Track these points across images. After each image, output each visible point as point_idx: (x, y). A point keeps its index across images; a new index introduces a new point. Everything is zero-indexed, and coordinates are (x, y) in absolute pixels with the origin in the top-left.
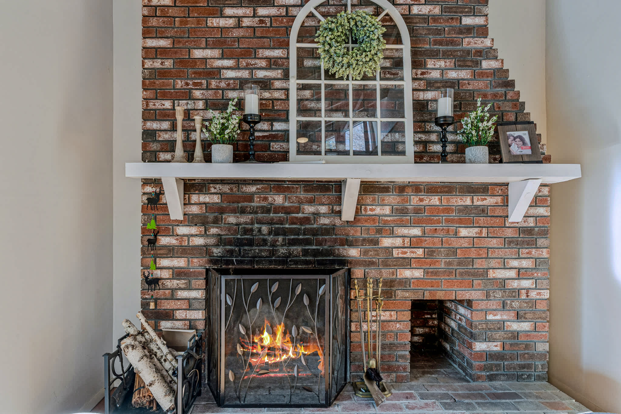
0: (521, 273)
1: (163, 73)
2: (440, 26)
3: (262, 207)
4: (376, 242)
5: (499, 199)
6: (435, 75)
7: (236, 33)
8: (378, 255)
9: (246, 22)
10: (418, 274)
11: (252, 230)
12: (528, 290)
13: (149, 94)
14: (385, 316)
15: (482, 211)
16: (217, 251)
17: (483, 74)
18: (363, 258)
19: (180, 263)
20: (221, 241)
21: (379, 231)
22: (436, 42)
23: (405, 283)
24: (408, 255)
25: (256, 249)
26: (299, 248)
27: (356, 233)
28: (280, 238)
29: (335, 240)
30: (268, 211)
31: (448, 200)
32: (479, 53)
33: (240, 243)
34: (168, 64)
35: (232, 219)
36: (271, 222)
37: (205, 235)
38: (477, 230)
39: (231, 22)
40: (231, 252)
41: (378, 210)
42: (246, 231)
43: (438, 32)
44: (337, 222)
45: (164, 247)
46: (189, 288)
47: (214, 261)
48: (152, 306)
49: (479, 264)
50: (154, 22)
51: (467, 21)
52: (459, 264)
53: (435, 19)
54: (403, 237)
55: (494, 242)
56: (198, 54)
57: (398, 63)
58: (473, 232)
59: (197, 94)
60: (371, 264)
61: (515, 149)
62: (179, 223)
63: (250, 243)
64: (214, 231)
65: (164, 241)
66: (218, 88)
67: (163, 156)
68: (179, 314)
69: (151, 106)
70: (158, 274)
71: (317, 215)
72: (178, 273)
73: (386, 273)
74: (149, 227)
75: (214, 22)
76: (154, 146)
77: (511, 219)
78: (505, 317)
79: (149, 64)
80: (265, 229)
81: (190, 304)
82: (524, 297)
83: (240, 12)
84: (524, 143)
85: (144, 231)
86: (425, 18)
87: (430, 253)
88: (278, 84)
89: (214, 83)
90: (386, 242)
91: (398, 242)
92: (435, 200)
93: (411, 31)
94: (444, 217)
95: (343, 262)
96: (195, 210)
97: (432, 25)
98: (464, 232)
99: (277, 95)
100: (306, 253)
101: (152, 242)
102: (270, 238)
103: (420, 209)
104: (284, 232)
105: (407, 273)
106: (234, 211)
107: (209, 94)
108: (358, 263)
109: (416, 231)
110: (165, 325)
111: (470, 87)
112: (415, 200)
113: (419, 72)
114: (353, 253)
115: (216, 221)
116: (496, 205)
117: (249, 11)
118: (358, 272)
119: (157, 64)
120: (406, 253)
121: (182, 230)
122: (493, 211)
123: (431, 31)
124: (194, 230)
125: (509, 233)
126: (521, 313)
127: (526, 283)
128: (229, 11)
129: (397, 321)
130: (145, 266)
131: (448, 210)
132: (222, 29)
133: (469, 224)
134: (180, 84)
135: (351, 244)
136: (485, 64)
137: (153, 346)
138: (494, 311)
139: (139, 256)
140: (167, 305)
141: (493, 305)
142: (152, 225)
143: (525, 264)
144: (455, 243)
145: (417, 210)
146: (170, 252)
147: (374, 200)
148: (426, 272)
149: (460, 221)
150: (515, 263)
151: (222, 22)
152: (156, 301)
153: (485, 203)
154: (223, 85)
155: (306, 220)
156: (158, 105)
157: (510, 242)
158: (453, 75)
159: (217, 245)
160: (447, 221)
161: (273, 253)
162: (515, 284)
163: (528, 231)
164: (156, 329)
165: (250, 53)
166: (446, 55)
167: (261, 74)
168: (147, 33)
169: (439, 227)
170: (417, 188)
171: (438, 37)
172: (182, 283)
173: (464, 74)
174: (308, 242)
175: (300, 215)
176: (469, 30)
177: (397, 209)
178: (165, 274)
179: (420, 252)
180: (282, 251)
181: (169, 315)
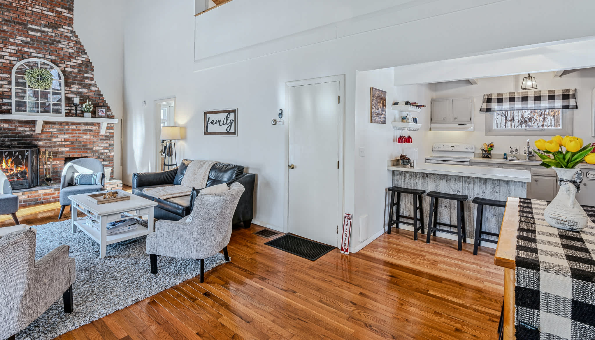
0: (104, 148)
2: (76, 75)
4: (51, 140)
5: (97, 127)
6: (75, 90)
8: (51, 144)
10: (68, 149)
12: (107, 153)
14: (54, 163)
15: (91, 131)
17: (92, 91)
18: (45, 145)
21: (52, 136)
22: (74, 80)
23: (61, 152)
24: (63, 144)
27: (42, 137)
29: (33, 139)
31: (79, 127)
32: (90, 85)
38: (90, 136)
41: (51, 130)
43: (75, 77)
44: (34, 133)
49: (90, 146)
51: (86, 75)
53: (74, 73)
54: (61, 138)
55: (95, 140)
58: (88, 137)
60: (49, 147)
61: (100, 114)
71: (25, 131)
73: (55, 150)
77: (102, 133)
82: (105, 155)
84: (103, 113)
86: (71, 72)
87: (73, 143)
90: (55, 140)
91: (60, 140)
92: (74, 127)
94: (77, 132)
95: (36, 146)
97: (73, 75)
98: (85, 137)
100: (19, 144)
103: (68, 130)
105: (63, 149)
108: (43, 146)
109: (67, 136)
111: (87, 95)
112: (66, 127)
113: (68, 88)
114: (41, 143)
116: (96, 129)
118: (42, 149)
120: (62, 143)
122: (95, 130)
123: (72, 76)
125: (101, 137)
126: (104, 159)
127: (106, 151)
131: (79, 130)
133: (86, 134)
135: (40, 141)
136: (93, 88)
143: (106, 145)
144: (81, 140)
145: (67, 130)
147: (49, 127)
148: (71, 149)
149: (83, 133)
150: (103, 145)
153: (92, 128)
157: (101, 139)
158: (81, 90)
160: (79, 133)
161: (3, 144)
162: (103, 151)
166: (78, 84)
169: (75, 135)
170: (67, 123)
171: (75, 79)
173: (85, 90)
175: (17, 131)
176: (87, 78)
177: (59, 130)
179: (68, 143)
180: (8, 143)
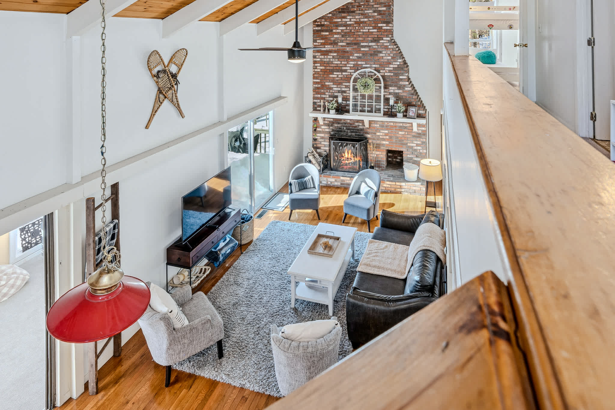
0: (417, 145)
1: (318, 88)
2: (393, 78)
3: (344, 123)
4: (375, 134)
7: (337, 79)
9: (340, 76)
10: (387, 143)
11: (341, 128)
12: (420, 150)
13: (314, 93)
14: (378, 153)
16: (332, 133)
17: (406, 91)
18: (371, 137)
19: (322, 135)
20: (333, 130)
22: (390, 82)
23: (383, 145)
25: (342, 133)
26: (354, 134)
27: (370, 131)
28: (349, 131)
29: (364, 132)
30: (346, 124)
32: (404, 86)
33: (338, 131)
34: (319, 86)
35: (336, 125)
36: (346, 127)
37: (329, 129)
39: (336, 76)
40: (336, 133)
41: (376, 125)
42: (340, 128)
43: (392, 80)
44: (364, 128)
45: (318, 131)
46: (325, 142)
47: (331, 135)
48: (315, 146)
49: (404, 142)
50: (316, 75)
51: (401, 77)
52: (399, 141)
53: (392, 76)
55: (409, 136)
56: (327, 84)
57: (380, 87)
58: (403, 133)
59: (327, 93)
60: (374, 139)
61: (411, 114)
62: (322, 125)
63: (341, 131)
64: (331, 128)
65: (318, 129)
66: (332, 92)
67: (318, 109)
68: (322, 148)
69: (315, 96)
70: (317, 137)
71: (359, 125)
72: (322, 138)
73: (378, 142)
74: (314, 126)
75: (331, 76)
76: (316, 106)
77: (414, 130)
78: (413, 156)
79: (314, 86)
80: (345, 128)
81: (325, 146)
82: (418, 151)
83: (338, 73)
84: (413, 112)
85: (313, 127)
87: (391, 137)
88: (348, 92)
89: (331, 91)
90: (378, 134)
91: (381, 134)
93: (384, 79)
95: (366, 138)
96: (326, 122)
97: (390, 78)
98: (400, 133)
99: (348, 94)
100: (356, 135)
101: (315, 130)
102: (346, 130)
104: (350, 129)
105: (384, 142)
106: (337, 123)
107: (330, 94)
108: (370, 139)
109: (387, 132)
110: (318, 150)
111: (402, 95)
113: (387, 90)
114: (369, 136)
115: (332, 125)
117: (340, 73)
118: (370, 141)
119: (317, 86)
120: (384, 137)
121: (323, 127)
122: (409, 128)
124: (326, 127)
125: (414, 134)
127: (419, 148)
128: (335, 73)
129: (381, 154)
130: (313, 136)
131: (396, 127)
132: (333, 78)
133: (401, 131)
134: (322, 91)
135: (368, 134)
136: (406, 89)
137: (315, 156)
138: (409, 154)
139: (312, 133)
140: (319, 145)
141: (409, 153)
142: (315, 126)
143: (418, 142)
144: (398, 135)
145: (387, 126)
146: (320, 132)
148: (390, 143)
149: (399, 130)
150: (416, 142)
151: (333, 76)
152: (316, 144)
153: (406, 125)
154: (333, 91)
155: (356, 127)
156: (317, 96)
157: (414, 136)
158: (397, 91)
159: (332, 131)
160: (395, 129)
161: (347, 134)
162: (416, 148)
163: (420, 134)
164: (316, 151)
165: (340, 84)
166: (395, 86)
167: (343, 89)
168: (314, 78)
169: (393, 131)
172: (323, 140)
173: (400, 91)
174: (356, 132)
175: (354, 125)
176: (401, 80)
177: (381, 125)
178: (319, 138)
179: (388, 137)
180: (350, 134)
181: (319, 148)
